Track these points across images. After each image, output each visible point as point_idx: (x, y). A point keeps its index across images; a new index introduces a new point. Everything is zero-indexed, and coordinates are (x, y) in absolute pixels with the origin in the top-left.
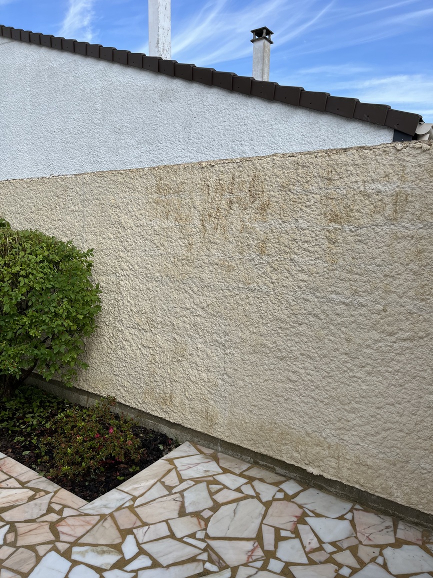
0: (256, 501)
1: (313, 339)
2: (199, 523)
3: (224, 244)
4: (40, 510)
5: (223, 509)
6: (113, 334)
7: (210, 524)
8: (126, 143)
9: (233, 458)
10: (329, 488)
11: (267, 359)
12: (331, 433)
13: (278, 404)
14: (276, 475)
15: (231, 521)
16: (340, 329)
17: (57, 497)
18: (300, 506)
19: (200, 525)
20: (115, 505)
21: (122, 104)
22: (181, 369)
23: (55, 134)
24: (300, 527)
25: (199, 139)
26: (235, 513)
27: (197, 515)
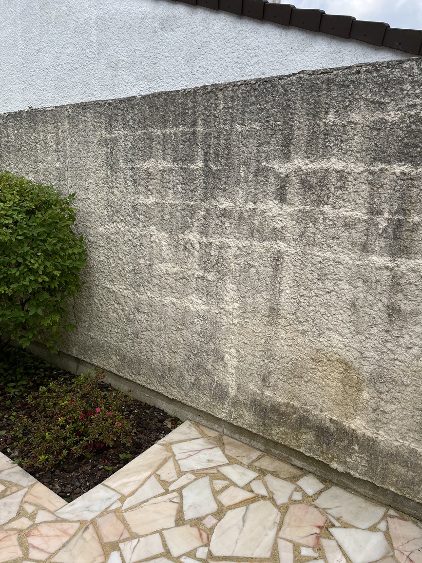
0: (268, 504)
1: (344, 311)
2: (201, 535)
3: (234, 191)
4: (10, 512)
5: (230, 514)
6: (103, 295)
7: (213, 537)
8: (123, 80)
9: (240, 443)
10: (355, 487)
11: (284, 332)
12: (362, 424)
13: (297, 386)
14: (291, 467)
15: (240, 534)
16: (381, 301)
17: (31, 494)
18: (323, 512)
19: (202, 539)
20: (99, 507)
21: (119, 35)
22: (181, 339)
23: (47, 71)
24: (325, 542)
25: (203, 74)
26: (244, 521)
27: (197, 522)
